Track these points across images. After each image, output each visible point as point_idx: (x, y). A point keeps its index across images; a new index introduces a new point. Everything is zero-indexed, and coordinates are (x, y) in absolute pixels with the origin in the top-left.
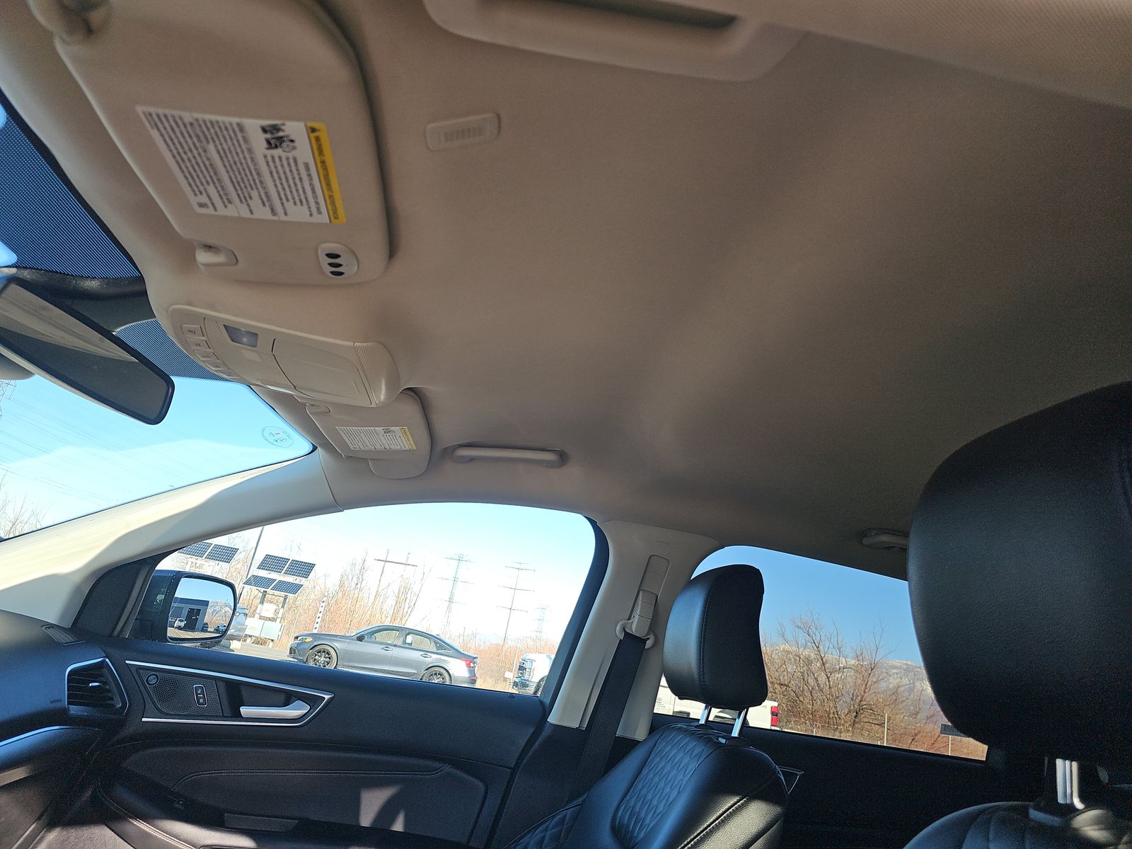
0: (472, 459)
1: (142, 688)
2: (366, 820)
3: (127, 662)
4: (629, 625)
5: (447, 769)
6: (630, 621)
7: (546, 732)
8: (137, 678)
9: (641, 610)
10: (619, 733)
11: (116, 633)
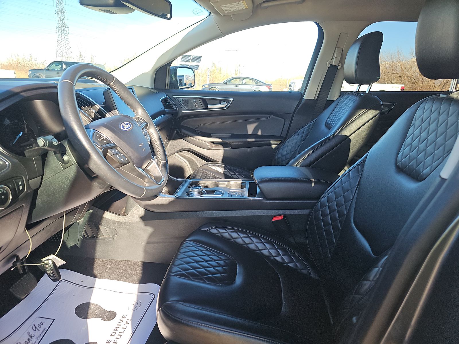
0: (268, 7)
1: (179, 103)
2: (250, 132)
3: (173, 96)
4: (331, 62)
5: (272, 116)
6: (332, 60)
7: (303, 102)
8: (177, 101)
9: (336, 55)
10: (328, 99)
11: (166, 89)
